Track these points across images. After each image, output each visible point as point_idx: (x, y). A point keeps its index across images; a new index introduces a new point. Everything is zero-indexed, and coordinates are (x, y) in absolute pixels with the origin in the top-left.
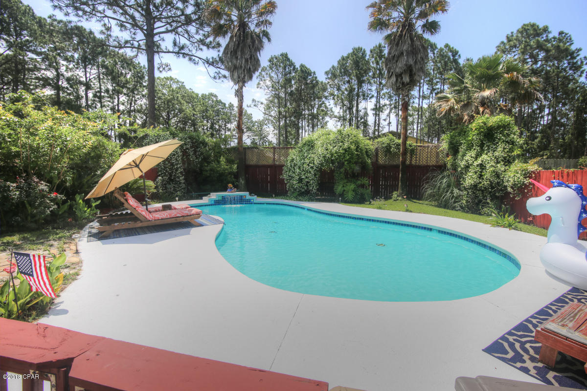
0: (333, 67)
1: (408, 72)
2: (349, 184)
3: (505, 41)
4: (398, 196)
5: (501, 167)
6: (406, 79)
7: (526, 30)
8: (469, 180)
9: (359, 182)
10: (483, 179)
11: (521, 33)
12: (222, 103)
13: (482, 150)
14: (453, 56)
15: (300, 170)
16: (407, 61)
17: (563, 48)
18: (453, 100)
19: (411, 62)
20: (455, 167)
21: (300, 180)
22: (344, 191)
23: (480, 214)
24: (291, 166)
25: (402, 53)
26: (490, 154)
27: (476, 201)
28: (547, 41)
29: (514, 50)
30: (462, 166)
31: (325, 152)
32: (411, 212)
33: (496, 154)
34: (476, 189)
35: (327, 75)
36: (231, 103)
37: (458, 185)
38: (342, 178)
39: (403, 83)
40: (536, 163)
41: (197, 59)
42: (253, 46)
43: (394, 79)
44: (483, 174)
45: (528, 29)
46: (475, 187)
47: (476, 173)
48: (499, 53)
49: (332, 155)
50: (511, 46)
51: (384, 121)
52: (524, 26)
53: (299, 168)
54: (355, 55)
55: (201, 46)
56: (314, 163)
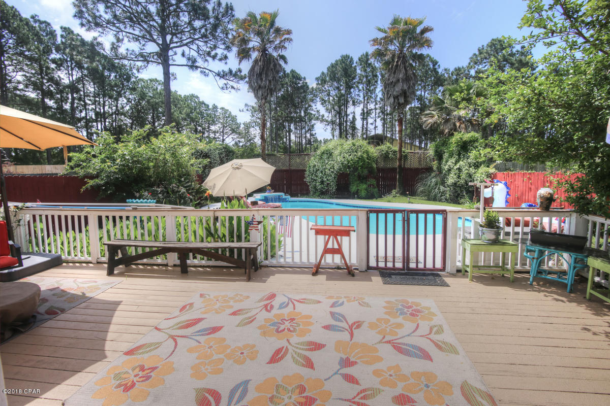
0: (323, 73)
1: (403, 95)
2: (361, 184)
3: (477, 53)
4: (396, 193)
5: (472, 170)
6: (402, 100)
7: (494, 45)
8: (451, 180)
9: (368, 183)
10: (460, 179)
11: (491, 47)
12: (205, 104)
13: (460, 158)
14: (434, 66)
15: (322, 174)
16: (403, 86)
17: (525, 62)
18: (436, 117)
19: (405, 87)
20: (440, 170)
21: (322, 182)
22: (358, 190)
23: (459, 204)
24: (313, 170)
25: (398, 80)
26: (465, 161)
27: (456, 195)
28: (512, 55)
29: (485, 61)
30: (446, 170)
31: (343, 160)
32: (412, 203)
33: (469, 160)
34: (456, 186)
35: (318, 81)
36: (214, 105)
37: (443, 183)
38: (356, 180)
39: (399, 103)
40: (493, 167)
41: (207, 71)
42: (275, 69)
43: (392, 100)
44: (460, 175)
45: (496, 44)
46: (455, 184)
47: (455, 174)
48: (472, 64)
49: (349, 162)
50: (482, 59)
51: (371, 125)
52: (493, 42)
53: (322, 172)
54: (344, 63)
55: (208, 58)
56: (334, 168)
